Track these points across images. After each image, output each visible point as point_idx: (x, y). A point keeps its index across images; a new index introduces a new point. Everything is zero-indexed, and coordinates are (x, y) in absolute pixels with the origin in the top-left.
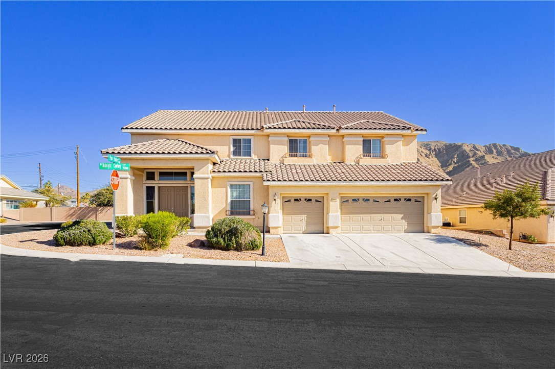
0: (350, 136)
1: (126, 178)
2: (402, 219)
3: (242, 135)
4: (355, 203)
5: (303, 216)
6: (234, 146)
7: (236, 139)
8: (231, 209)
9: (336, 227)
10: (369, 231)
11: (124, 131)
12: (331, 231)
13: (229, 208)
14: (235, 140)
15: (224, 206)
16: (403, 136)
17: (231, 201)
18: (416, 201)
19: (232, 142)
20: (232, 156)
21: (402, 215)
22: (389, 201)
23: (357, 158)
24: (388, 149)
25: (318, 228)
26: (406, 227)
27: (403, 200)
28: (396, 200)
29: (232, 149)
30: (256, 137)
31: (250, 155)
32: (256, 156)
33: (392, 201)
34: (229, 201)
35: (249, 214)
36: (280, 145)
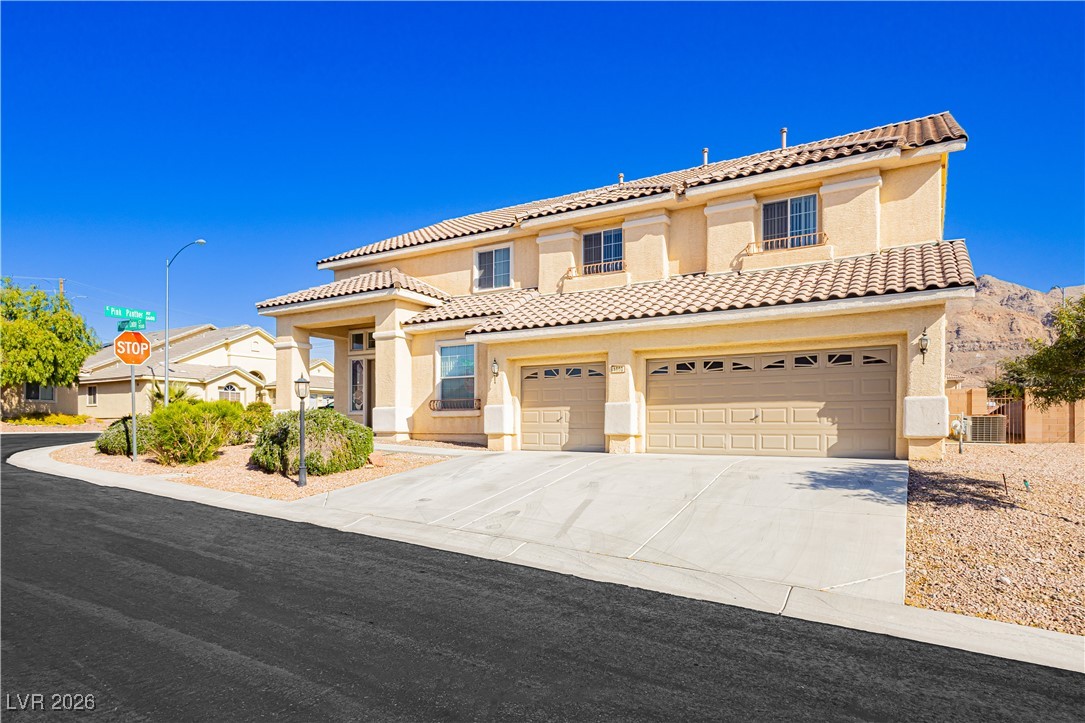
0: (720, 201)
1: (290, 348)
2: (820, 415)
3: (494, 243)
4: (685, 374)
5: (562, 408)
6: (480, 269)
7: (484, 253)
8: (443, 396)
9: (625, 437)
10: (718, 449)
11: (321, 267)
12: (613, 445)
13: (438, 396)
14: (481, 255)
15: (431, 391)
16: (883, 172)
17: (443, 381)
18: (868, 360)
19: (476, 259)
20: (476, 290)
21: (822, 405)
22: (780, 364)
23: (739, 256)
24: (833, 217)
25: (591, 439)
26: (834, 440)
27: (823, 359)
28: (801, 361)
29: (477, 274)
30: (518, 243)
31: (508, 284)
32: (519, 283)
33: (790, 363)
34: (438, 381)
35: (471, 407)
36: (559, 251)
